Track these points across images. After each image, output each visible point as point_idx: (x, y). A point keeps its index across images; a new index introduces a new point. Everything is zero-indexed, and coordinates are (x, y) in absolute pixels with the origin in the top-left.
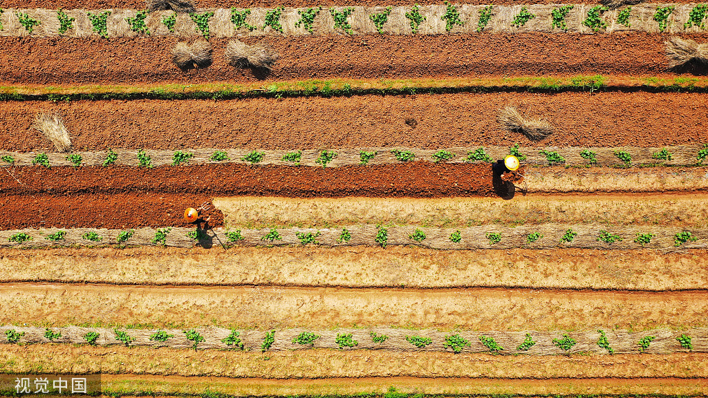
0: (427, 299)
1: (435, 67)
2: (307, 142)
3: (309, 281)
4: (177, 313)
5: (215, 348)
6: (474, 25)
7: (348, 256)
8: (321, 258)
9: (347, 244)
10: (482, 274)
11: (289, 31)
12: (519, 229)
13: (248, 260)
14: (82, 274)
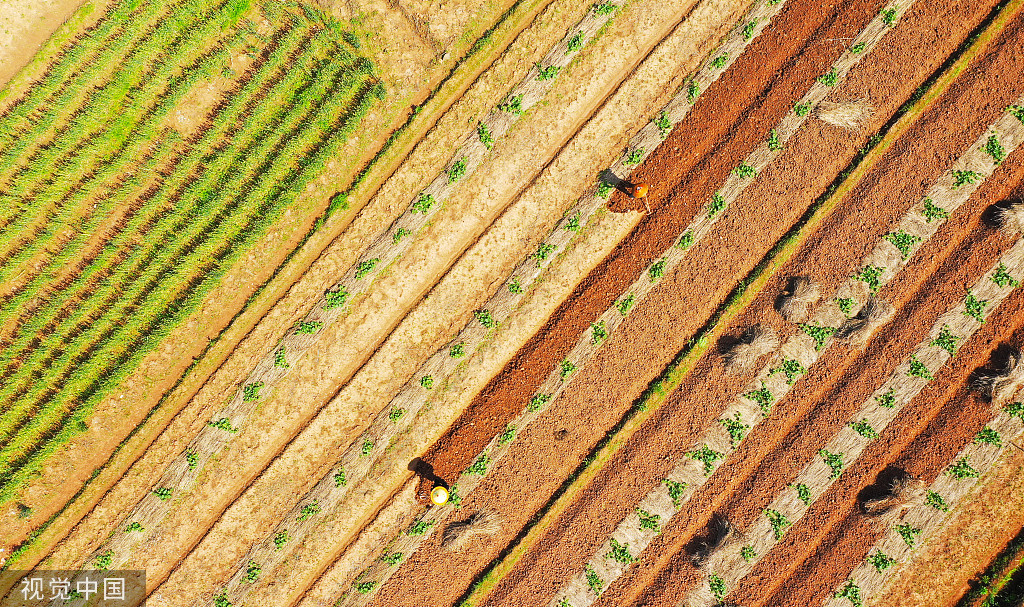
0: (396, 308)
1: (591, 498)
2: (628, 329)
3: (505, 219)
4: (583, 76)
5: (521, 83)
6: (596, 566)
7: (495, 274)
8: (515, 249)
9: (506, 283)
10: (375, 375)
11: (739, 402)
12: (384, 443)
13: (571, 182)
14: (694, 22)
